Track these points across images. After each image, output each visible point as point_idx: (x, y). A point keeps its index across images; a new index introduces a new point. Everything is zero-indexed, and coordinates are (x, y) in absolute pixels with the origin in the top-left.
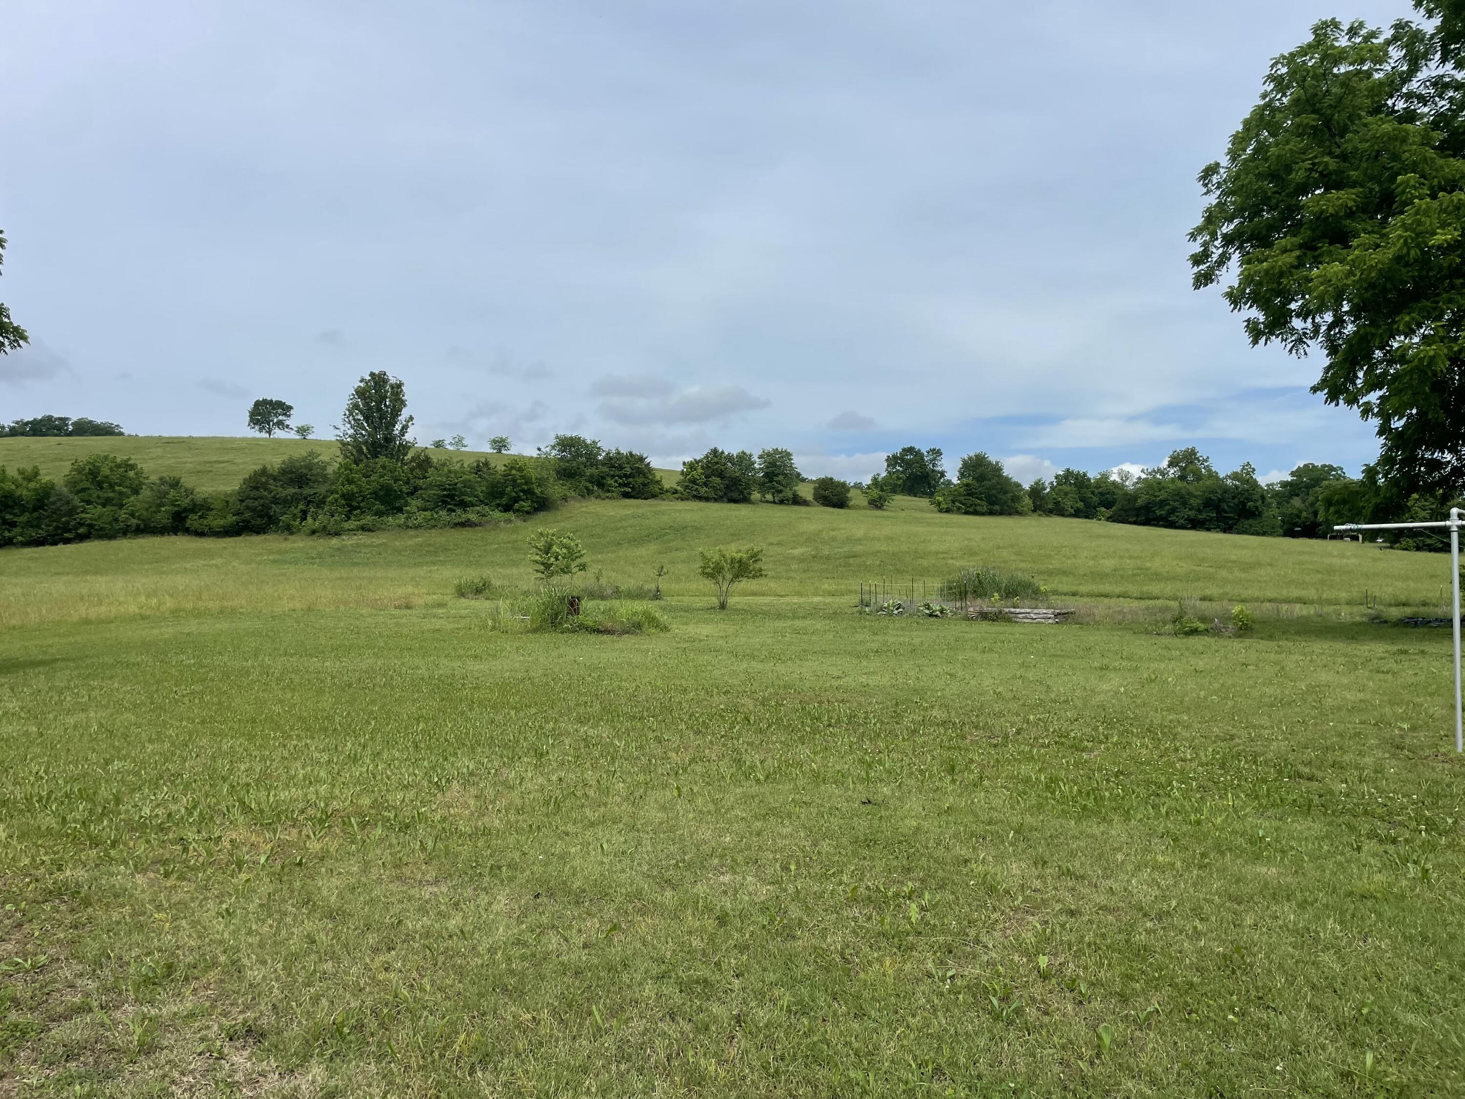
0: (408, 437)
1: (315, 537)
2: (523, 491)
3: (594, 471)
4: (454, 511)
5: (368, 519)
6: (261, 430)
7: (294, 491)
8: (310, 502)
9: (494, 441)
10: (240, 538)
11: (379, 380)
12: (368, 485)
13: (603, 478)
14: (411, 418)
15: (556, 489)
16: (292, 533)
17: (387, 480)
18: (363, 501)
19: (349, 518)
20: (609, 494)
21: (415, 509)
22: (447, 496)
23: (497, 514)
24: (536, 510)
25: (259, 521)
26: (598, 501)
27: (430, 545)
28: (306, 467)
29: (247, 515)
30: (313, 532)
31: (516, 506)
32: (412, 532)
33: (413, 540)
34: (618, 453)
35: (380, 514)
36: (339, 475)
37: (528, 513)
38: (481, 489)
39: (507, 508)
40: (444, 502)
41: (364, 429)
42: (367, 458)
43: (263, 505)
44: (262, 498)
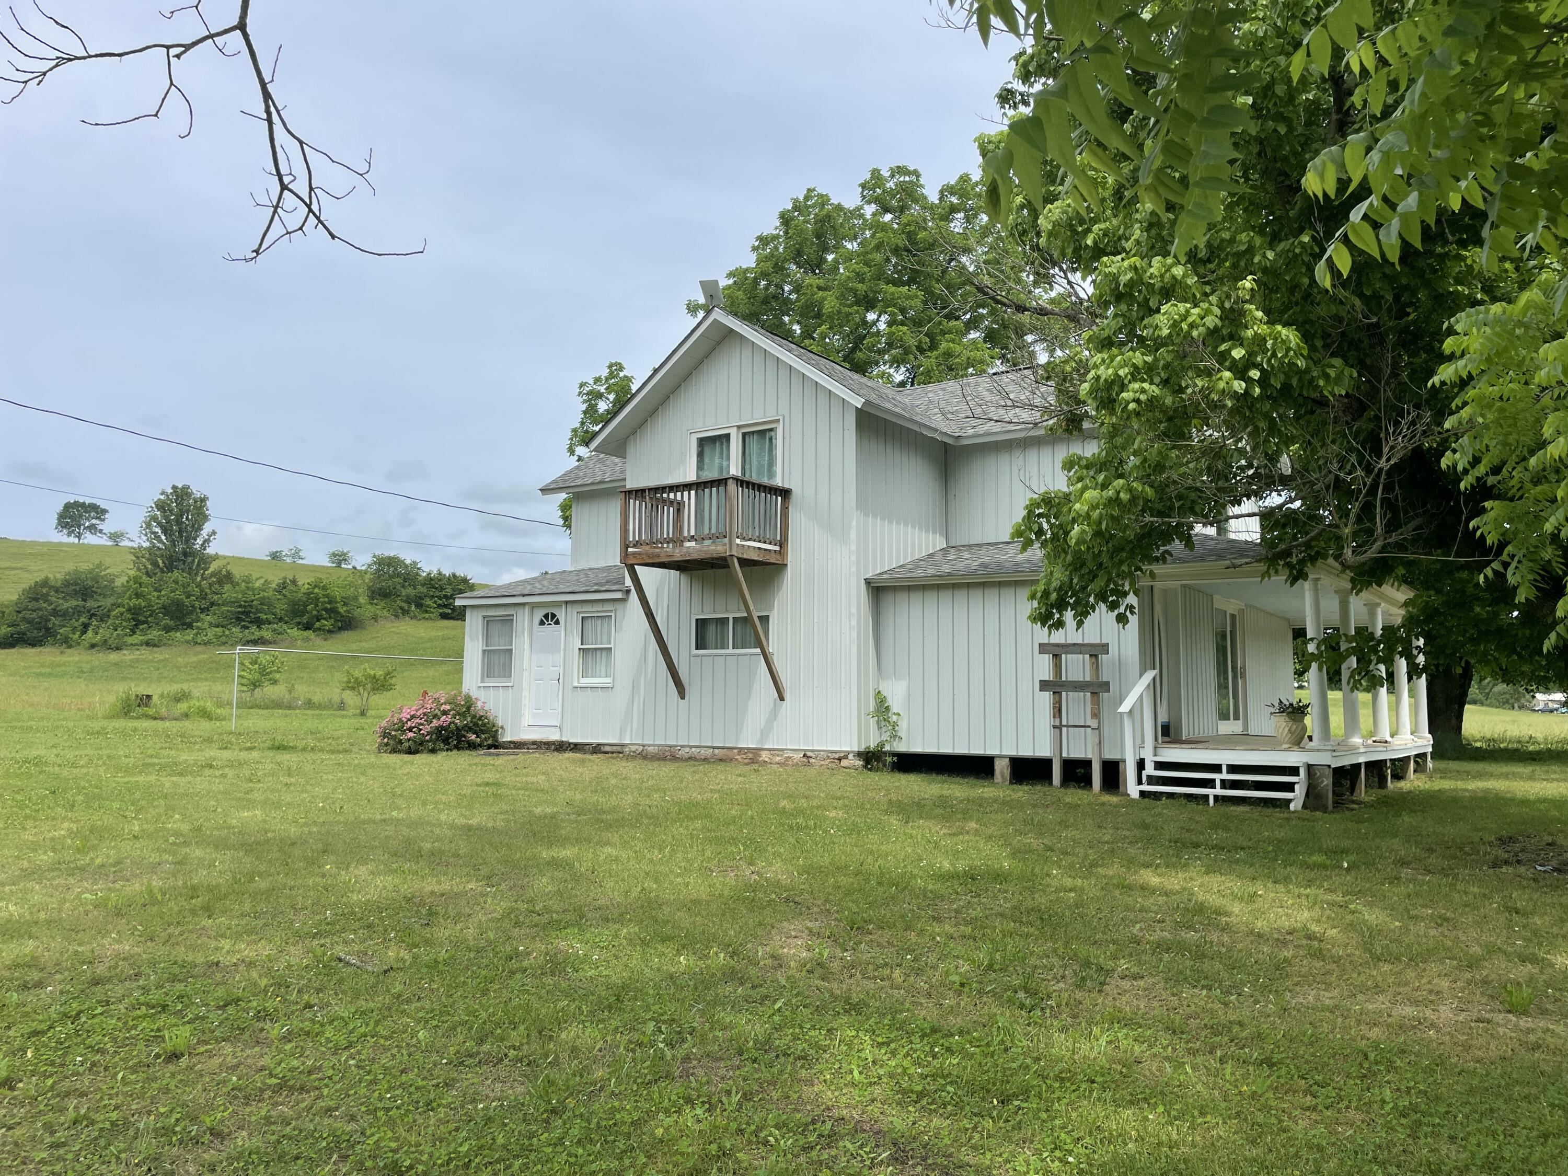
0: (210, 551)
1: (94, 651)
2: (325, 609)
3: (410, 591)
4: (247, 628)
5: (154, 634)
6: (69, 535)
7: (75, 603)
8: (93, 615)
9: (334, 555)
10: (13, 650)
11: (181, 494)
12: (157, 600)
13: (421, 598)
14: (214, 533)
15: (365, 608)
16: (70, 647)
17: (178, 595)
18: (151, 615)
19: (134, 633)
20: (427, 615)
21: (206, 625)
22: (243, 613)
23: (295, 632)
24: (340, 629)
25: (35, 633)
26: (414, 622)
27: (213, 662)
28: (92, 579)
29: (23, 627)
30: (93, 646)
31: (317, 625)
32: (199, 648)
33: (200, 655)
34: (440, 574)
35: (167, 629)
36: (126, 587)
37: (330, 631)
38: (281, 607)
39: (308, 627)
40: (238, 619)
41: (161, 541)
42: (163, 572)
43: (41, 617)
44: (40, 609)
